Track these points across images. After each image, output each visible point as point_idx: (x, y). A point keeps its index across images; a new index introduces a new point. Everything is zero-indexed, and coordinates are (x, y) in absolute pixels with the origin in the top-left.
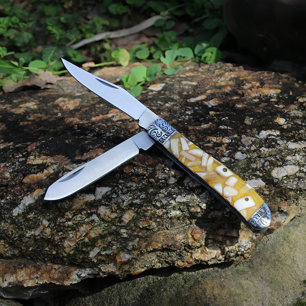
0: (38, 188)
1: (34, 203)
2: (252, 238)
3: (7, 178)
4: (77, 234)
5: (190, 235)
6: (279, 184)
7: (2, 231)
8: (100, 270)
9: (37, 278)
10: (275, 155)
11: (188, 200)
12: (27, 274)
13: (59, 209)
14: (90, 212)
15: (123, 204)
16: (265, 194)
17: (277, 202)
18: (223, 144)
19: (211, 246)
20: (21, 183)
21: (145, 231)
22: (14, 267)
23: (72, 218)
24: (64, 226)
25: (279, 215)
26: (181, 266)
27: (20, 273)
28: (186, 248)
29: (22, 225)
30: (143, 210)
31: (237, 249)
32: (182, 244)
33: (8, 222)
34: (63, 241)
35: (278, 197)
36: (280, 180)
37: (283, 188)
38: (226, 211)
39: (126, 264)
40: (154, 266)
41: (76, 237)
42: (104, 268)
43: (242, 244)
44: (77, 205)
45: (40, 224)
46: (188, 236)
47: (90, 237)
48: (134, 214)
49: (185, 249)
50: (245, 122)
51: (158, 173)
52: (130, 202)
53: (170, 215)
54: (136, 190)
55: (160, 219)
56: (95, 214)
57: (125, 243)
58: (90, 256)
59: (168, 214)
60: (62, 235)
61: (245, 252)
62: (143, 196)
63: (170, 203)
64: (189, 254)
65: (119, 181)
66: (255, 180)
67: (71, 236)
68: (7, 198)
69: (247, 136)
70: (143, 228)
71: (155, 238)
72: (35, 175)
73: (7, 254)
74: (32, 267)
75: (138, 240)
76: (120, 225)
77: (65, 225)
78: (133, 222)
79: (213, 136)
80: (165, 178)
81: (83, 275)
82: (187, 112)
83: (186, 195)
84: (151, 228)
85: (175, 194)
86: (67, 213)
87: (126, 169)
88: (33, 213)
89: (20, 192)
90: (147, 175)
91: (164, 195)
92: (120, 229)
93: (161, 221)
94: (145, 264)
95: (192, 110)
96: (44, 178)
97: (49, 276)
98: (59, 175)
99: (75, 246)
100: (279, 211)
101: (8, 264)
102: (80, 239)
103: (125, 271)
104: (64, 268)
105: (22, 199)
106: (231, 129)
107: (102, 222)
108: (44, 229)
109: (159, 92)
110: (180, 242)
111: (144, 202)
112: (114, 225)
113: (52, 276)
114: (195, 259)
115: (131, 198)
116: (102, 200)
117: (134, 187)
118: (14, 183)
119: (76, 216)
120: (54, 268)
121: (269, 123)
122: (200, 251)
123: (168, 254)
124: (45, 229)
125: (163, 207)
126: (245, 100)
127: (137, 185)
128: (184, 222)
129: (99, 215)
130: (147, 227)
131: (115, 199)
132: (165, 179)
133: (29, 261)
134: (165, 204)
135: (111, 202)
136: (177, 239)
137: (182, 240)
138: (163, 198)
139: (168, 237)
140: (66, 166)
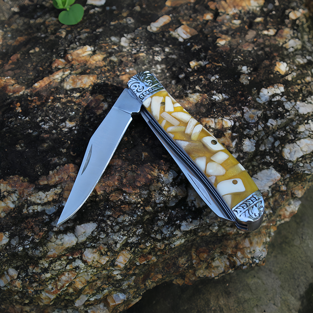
2: (266, 242)
4: (56, 284)
5: (194, 254)
6: (294, 169)
10: (285, 127)
11: (196, 227)
13: (30, 257)
14: (72, 258)
15: (116, 246)
16: (282, 191)
18: (226, 129)
19: (218, 259)
23: (48, 267)
25: (292, 202)
26: (181, 284)
30: (141, 249)
31: (251, 262)
34: (39, 293)
36: (295, 162)
37: (299, 174)
41: (56, 287)
42: (93, 311)
43: (256, 255)
44: (54, 252)
45: (5, 273)
46: (192, 257)
47: (75, 288)
48: (130, 256)
50: (242, 81)
51: (154, 196)
52: (124, 242)
53: (173, 246)
54: (130, 225)
55: (161, 251)
56: (79, 258)
57: (118, 284)
59: (171, 245)
60: (37, 286)
61: (260, 262)
62: (140, 231)
63: (174, 235)
64: (191, 271)
65: (105, 213)
66: (266, 170)
67: (50, 287)
69: (250, 108)
70: (140, 265)
71: (153, 267)
75: (134, 278)
76: (113, 269)
77: (42, 279)
79: (210, 118)
82: (156, 58)
83: (192, 219)
84: (151, 262)
85: (178, 219)
86: (41, 261)
87: (113, 196)
90: (142, 203)
91: (163, 222)
92: (112, 272)
95: (162, 54)
96: (2, 215)
98: (22, 212)
99: (55, 297)
102: (62, 290)
106: (227, 97)
107: (89, 268)
108: (11, 281)
110: (184, 267)
111: (141, 239)
112: (104, 269)
115: (125, 237)
116: (87, 242)
117: (127, 222)
119: (54, 264)
120: (24, 310)
121: (270, 76)
124: (14, 281)
125: (165, 239)
127: (130, 218)
129: (85, 262)
130: (145, 264)
131: (104, 240)
132: (165, 202)
134: (167, 236)
135: (98, 242)
136: (180, 264)
137: (185, 264)
138: (163, 226)
139: (167, 262)
140: (30, 197)
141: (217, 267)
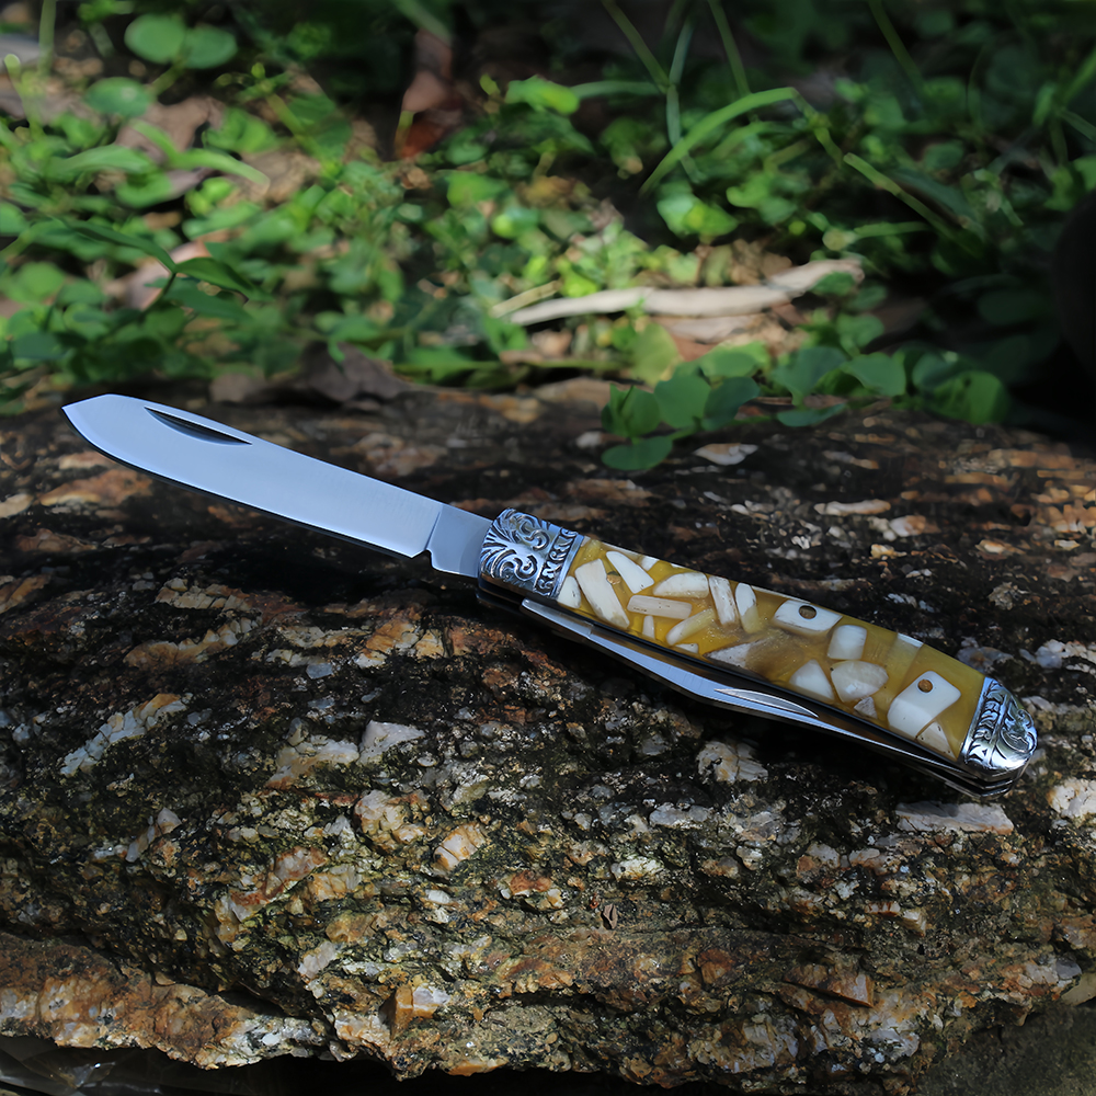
0: (169, 691)
1: (141, 740)
2: (927, 1022)
3: (75, 641)
4: (267, 878)
5: (690, 963)
6: (1067, 836)
7: (16, 825)
8: (331, 1030)
9: (108, 1020)
10: (1080, 734)
11: (694, 826)
12: (76, 1001)
13: (222, 775)
14: (327, 805)
15: (451, 797)
16: (1004, 863)
17: (1054, 907)
19: (764, 1023)
20: (119, 667)
21: (520, 914)
22: (41, 967)
23: (259, 818)
24: (227, 843)
25: (1053, 960)
26: (640, 1080)
27: (53, 991)
28: (667, 1011)
29: (85, 814)
30: (521, 832)
31: (859, 1051)
32: (652, 990)
33: (38, 796)
34: (214, 895)
35: (1058, 889)
36: (1078, 825)
37: (1080, 855)
38: (837, 894)
39: (429, 1026)
40: (540, 1058)
42: (348, 1028)
43: (880, 1036)
44: (286, 774)
45: (151, 820)
46: (680, 968)
47: (308, 897)
48: (483, 842)
49: (661, 1016)
50: (991, 597)
51: (607, 709)
52: (478, 794)
53: (619, 870)
54: (510, 752)
55: (580, 877)
56: (346, 815)
57: (435, 945)
58: (299, 970)
59: (613, 867)
60: (215, 872)
61: (887, 1067)
62: (532, 780)
63: (626, 825)
64: (676, 1036)
65: (457, 712)
66: (977, 806)
67: (246, 881)
68: (60, 710)
69: (983, 643)
70: (511, 899)
71: (555, 949)
72: (172, 645)
73: (23, 915)
74: (101, 978)
75: (485, 944)
76: (427, 871)
77: (231, 837)
78: (477, 871)
80: (628, 731)
81: (270, 1040)
82: (796, 540)
83: (691, 804)
84: (543, 905)
85: (655, 795)
86: (247, 795)
87: (494, 673)
88: (132, 777)
89: (107, 694)
90: (561, 707)
91: (611, 793)
92: (424, 889)
93: (582, 885)
94: (505, 1042)
95: (817, 537)
96: (200, 659)
97: (152, 1020)
98: (250, 656)
99: (253, 924)
100: (1053, 941)
101: (22, 954)
102: (275, 899)
103: (420, 1052)
104: (212, 1002)
105: (105, 722)
106: (930, 609)
107: (365, 851)
108: (156, 841)
109: (730, 470)
110: (647, 982)
111: (528, 804)
112: (405, 868)
113: (162, 1023)
114: (696, 1059)
115: (484, 778)
116: (383, 770)
117: (505, 743)
118: (93, 663)
119: (276, 813)
120: (175, 995)
121: (1082, 617)
122: (718, 1034)
123: (599, 1022)
124: (161, 841)
125: (598, 833)
126: (1027, 538)
127: (516, 735)
128: (674, 909)
129: (356, 823)
130: (527, 901)
131: (427, 774)
132: (628, 733)
133: (96, 956)
134: (606, 822)
135: (411, 783)
136: (637, 969)
137: (654, 976)
138: (607, 802)
139: (603, 954)
140: (284, 629)
141: (758, 1048)
